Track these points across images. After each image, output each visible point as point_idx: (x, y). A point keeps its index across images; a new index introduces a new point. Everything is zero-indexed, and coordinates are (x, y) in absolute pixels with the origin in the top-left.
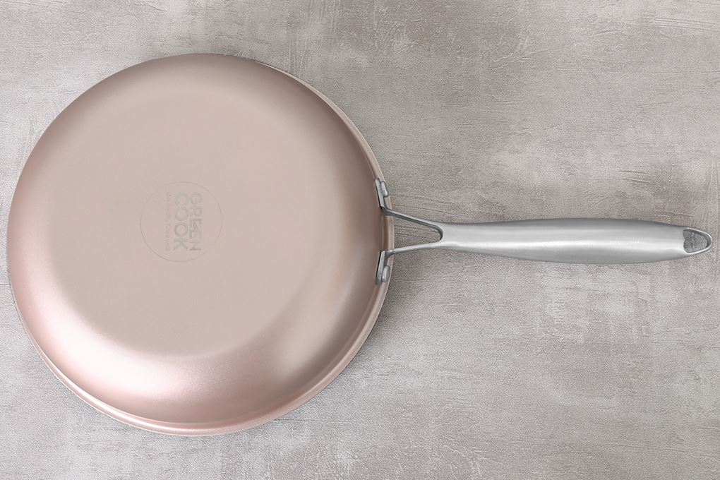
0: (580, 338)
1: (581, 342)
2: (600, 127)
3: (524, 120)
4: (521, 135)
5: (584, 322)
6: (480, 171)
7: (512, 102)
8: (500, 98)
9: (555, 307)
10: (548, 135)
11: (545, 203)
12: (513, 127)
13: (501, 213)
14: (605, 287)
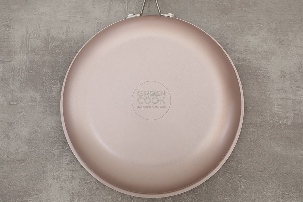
0: (289, 123)
1: (290, 124)
2: (295, 22)
3: (258, 20)
4: (258, 27)
5: (291, 115)
6: (238, 45)
7: (252, 11)
8: (246, 10)
9: (276, 108)
10: (270, 27)
11: (270, 59)
12: (253, 23)
13: (249, 64)
14: (300, 97)
